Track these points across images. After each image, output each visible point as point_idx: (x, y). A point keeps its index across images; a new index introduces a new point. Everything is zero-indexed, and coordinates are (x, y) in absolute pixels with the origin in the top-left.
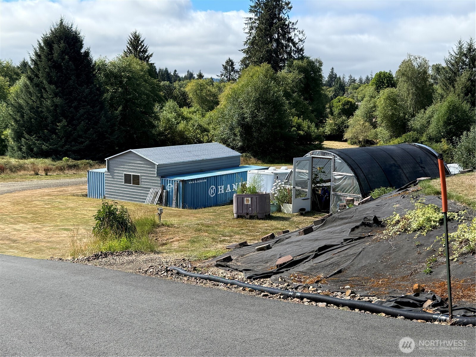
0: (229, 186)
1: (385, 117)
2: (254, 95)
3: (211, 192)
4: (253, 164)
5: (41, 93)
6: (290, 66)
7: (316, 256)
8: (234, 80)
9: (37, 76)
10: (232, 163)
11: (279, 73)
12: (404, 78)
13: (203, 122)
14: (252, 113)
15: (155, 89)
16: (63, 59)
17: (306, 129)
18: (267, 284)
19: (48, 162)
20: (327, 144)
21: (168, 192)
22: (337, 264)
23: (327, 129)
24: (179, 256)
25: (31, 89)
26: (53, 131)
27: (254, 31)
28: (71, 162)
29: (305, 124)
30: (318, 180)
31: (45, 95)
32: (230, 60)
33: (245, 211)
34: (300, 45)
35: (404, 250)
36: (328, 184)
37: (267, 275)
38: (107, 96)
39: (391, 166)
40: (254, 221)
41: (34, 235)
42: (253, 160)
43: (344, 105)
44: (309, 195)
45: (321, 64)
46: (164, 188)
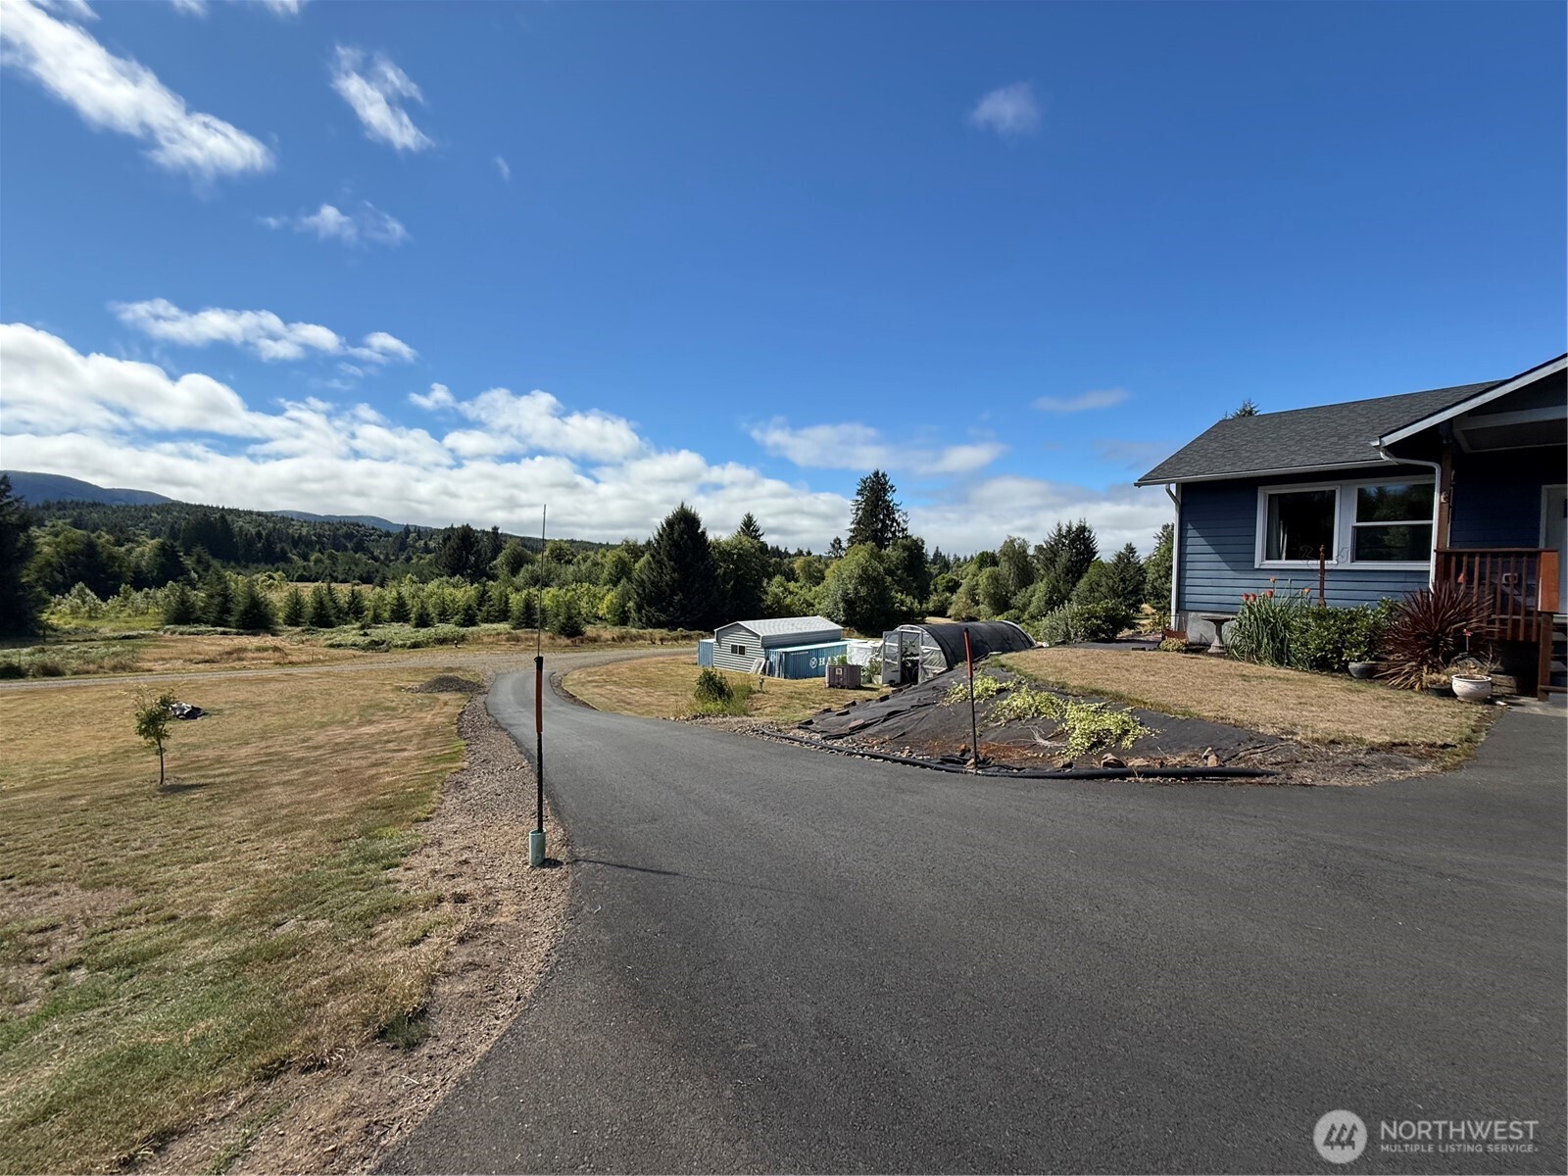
0: (829, 658)
1: (988, 595)
2: (857, 572)
3: (813, 663)
4: (856, 638)
5: (661, 568)
6: (894, 544)
7: (885, 720)
8: (841, 557)
9: (659, 553)
10: (834, 637)
11: (883, 550)
12: (1006, 558)
13: (809, 597)
14: (856, 589)
15: (765, 565)
16: (682, 538)
17: (909, 605)
18: (838, 743)
19: (665, 632)
20: (929, 619)
21: (771, 663)
22: (902, 728)
23: (931, 606)
24: (768, 719)
25: (653, 566)
26: (670, 604)
27: (860, 512)
28: (686, 633)
29: (908, 600)
30: (908, 653)
31: (665, 571)
32: (838, 539)
33: (836, 681)
34: (903, 525)
35: (962, 716)
36: (918, 658)
37: (840, 737)
38: (720, 571)
39: (977, 641)
40: (845, 690)
41: (646, 699)
42: (856, 634)
43: (948, 582)
44: (898, 668)
45: (923, 542)
46: (767, 659)
